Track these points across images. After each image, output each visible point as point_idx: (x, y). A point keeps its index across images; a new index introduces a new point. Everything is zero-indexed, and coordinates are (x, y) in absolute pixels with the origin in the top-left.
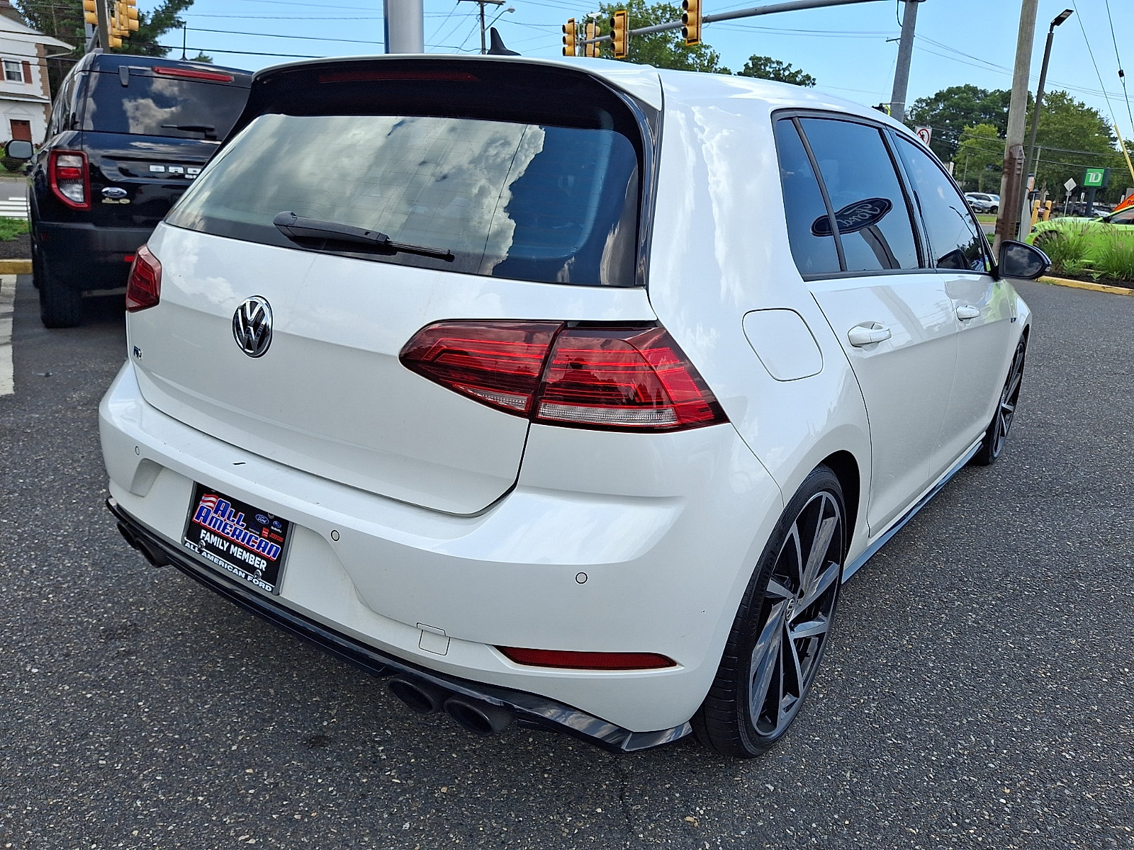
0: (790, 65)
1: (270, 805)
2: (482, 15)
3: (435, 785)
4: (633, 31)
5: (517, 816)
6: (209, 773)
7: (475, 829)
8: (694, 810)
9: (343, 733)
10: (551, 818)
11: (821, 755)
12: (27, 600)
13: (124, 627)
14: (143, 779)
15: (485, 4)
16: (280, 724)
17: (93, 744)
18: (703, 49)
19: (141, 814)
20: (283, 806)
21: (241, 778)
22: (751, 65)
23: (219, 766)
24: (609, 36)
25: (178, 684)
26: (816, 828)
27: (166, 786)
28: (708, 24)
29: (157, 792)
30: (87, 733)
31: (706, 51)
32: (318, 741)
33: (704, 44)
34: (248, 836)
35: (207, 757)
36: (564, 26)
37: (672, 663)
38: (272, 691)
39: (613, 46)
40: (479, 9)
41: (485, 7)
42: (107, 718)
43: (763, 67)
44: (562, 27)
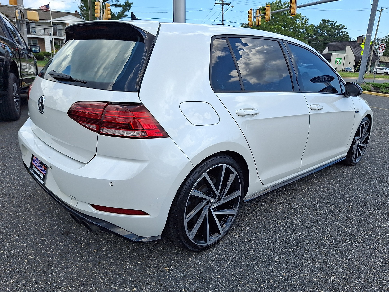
0: (337, 22)
1: (43, 249)
2: (223, 9)
3: (93, 249)
4: (273, 12)
5: (112, 261)
6: (31, 238)
7: (97, 263)
8: (169, 266)
9: (75, 231)
10: (123, 263)
11: (224, 255)
12: (9, 186)
13: (31, 196)
14: (12, 238)
15: (224, 5)
16: (58, 227)
17: (4, 227)
18: (302, 17)
19: (7, 247)
20: (46, 249)
21: (39, 241)
22: (322, 23)
23: (35, 236)
24: (264, 14)
25: (36, 213)
26: (207, 277)
27: (17, 240)
28: (299, 8)
29: (14, 242)
30: (5, 224)
31: (303, 18)
32: (66, 233)
33: (303, 16)
34: (32, 256)
35: (33, 234)
36: (248, 11)
37: (147, 214)
38: (61, 217)
39: (265, 17)
40: (222, 7)
41: (224, 6)
42: (12, 220)
43: (327, 23)
44: (248, 12)
